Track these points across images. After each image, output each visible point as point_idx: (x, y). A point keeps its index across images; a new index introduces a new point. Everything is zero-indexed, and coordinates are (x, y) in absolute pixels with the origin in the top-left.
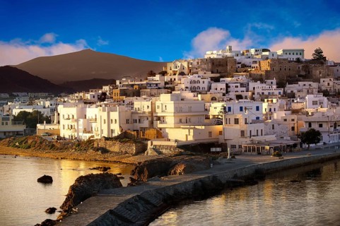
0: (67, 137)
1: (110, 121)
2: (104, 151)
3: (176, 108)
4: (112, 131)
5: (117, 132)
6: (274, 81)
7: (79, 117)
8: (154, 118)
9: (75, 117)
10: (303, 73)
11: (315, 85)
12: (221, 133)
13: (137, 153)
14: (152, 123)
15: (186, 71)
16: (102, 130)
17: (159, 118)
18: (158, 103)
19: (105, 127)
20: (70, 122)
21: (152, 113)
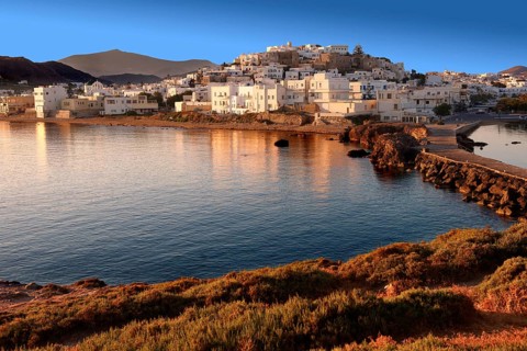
0: (219, 111)
1: (267, 97)
2: (269, 122)
3: (330, 86)
4: (270, 106)
5: (275, 107)
6: (336, 70)
7: (232, 94)
8: (309, 94)
9: (228, 94)
10: (355, 64)
11: (368, 74)
12: (372, 106)
13: (303, 124)
14: (306, 98)
15: (257, 63)
16: (259, 106)
17: (313, 95)
18: (312, 81)
19: (262, 103)
20: (222, 99)
21: (306, 90)
